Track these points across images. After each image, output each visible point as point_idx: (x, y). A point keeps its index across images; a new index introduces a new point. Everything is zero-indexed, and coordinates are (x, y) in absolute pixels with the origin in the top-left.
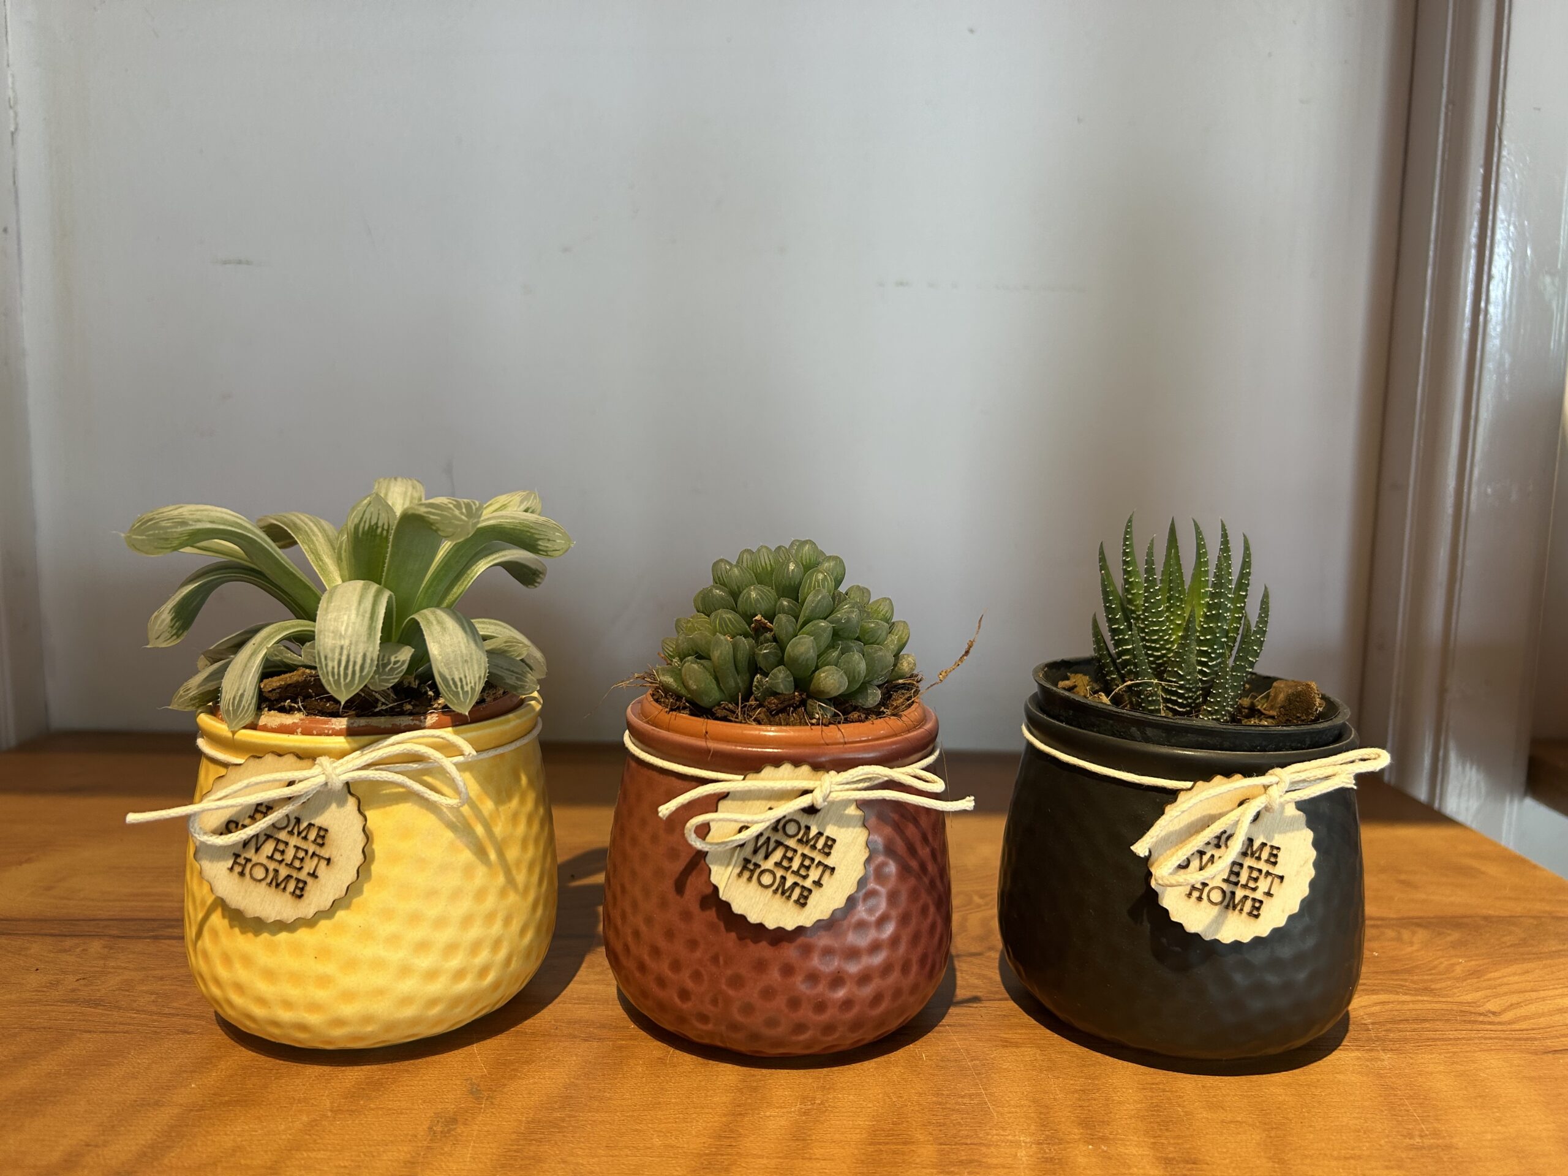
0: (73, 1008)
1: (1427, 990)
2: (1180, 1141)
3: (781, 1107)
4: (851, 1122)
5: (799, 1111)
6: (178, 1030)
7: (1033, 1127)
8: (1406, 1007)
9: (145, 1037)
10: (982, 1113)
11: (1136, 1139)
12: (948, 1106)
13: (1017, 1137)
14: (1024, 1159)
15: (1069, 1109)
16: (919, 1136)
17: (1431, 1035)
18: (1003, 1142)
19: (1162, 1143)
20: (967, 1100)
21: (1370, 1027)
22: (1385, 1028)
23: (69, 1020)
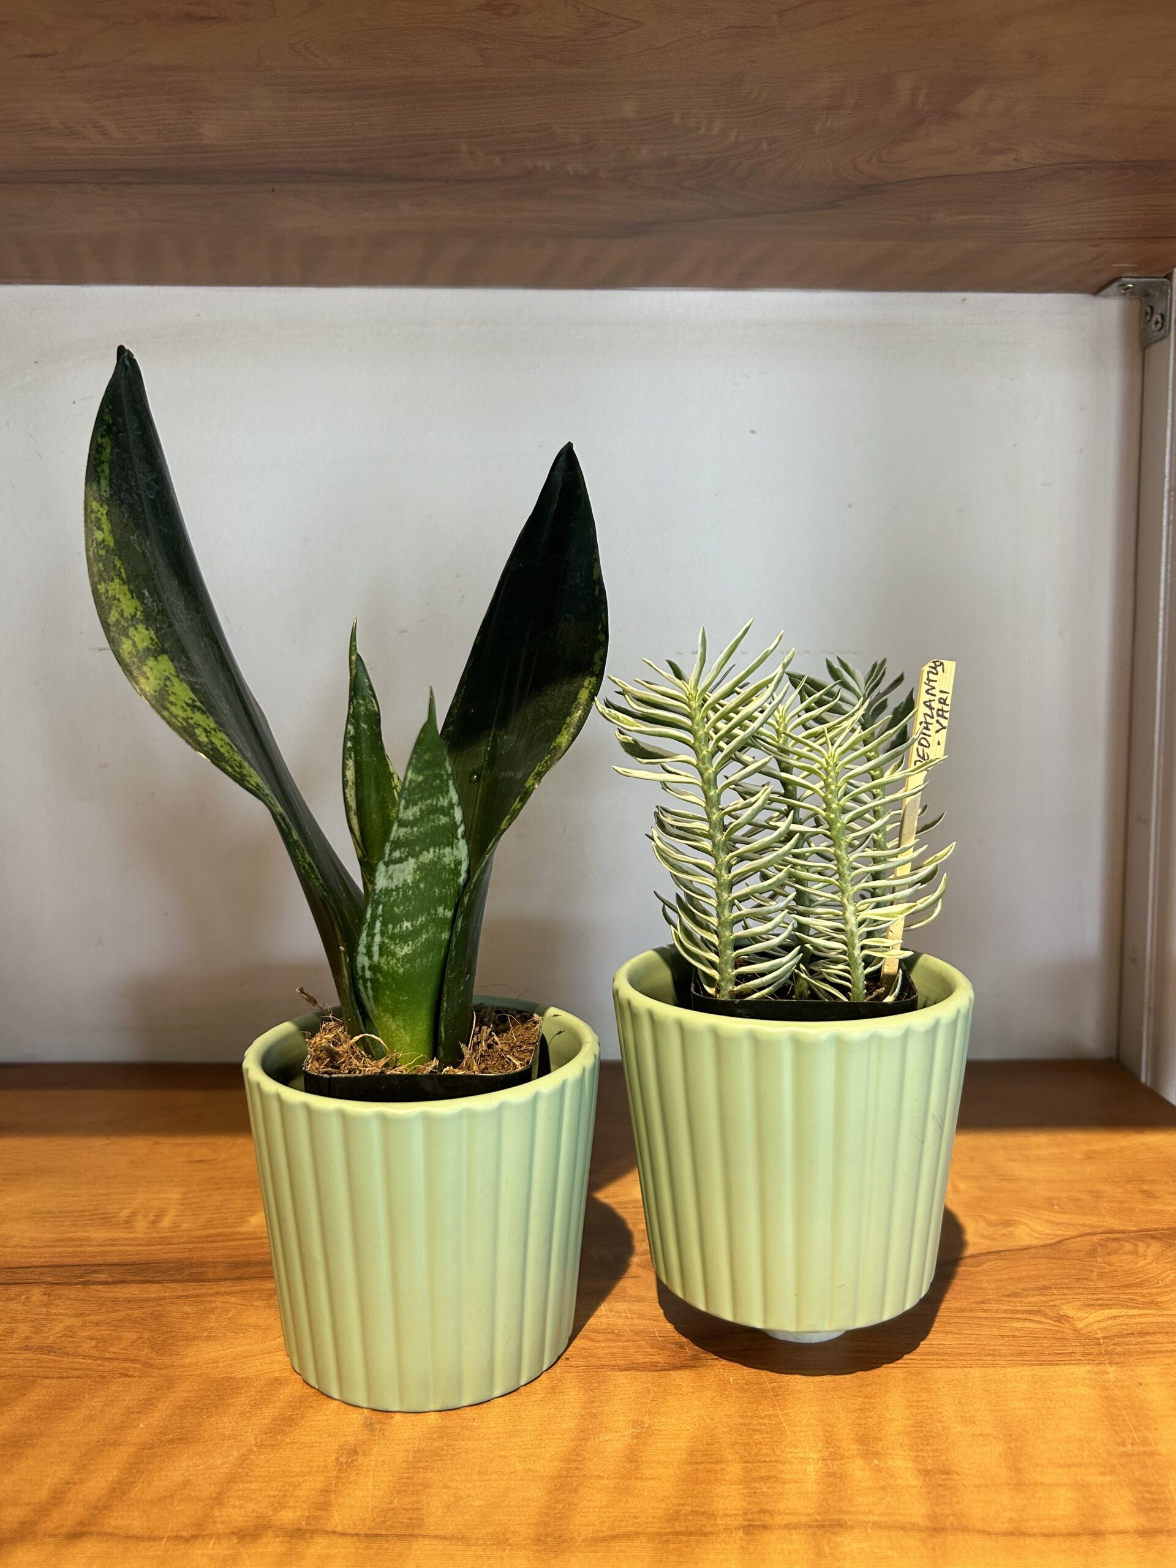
0: (29, 1355)
1: (1154, 1304)
2: (937, 1454)
3: (617, 1432)
4: (673, 1444)
5: (631, 1435)
6: (120, 1374)
7: (820, 1445)
8: (1134, 1321)
9: (95, 1381)
10: (779, 1433)
11: (902, 1453)
12: (751, 1426)
13: (807, 1454)
14: (812, 1474)
15: (850, 1427)
16: (728, 1454)
17: (1151, 1347)
18: (795, 1458)
19: (924, 1457)
20: (766, 1421)
21: (1102, 1341)
22: (1113, 1342)
23: (29, 1367)
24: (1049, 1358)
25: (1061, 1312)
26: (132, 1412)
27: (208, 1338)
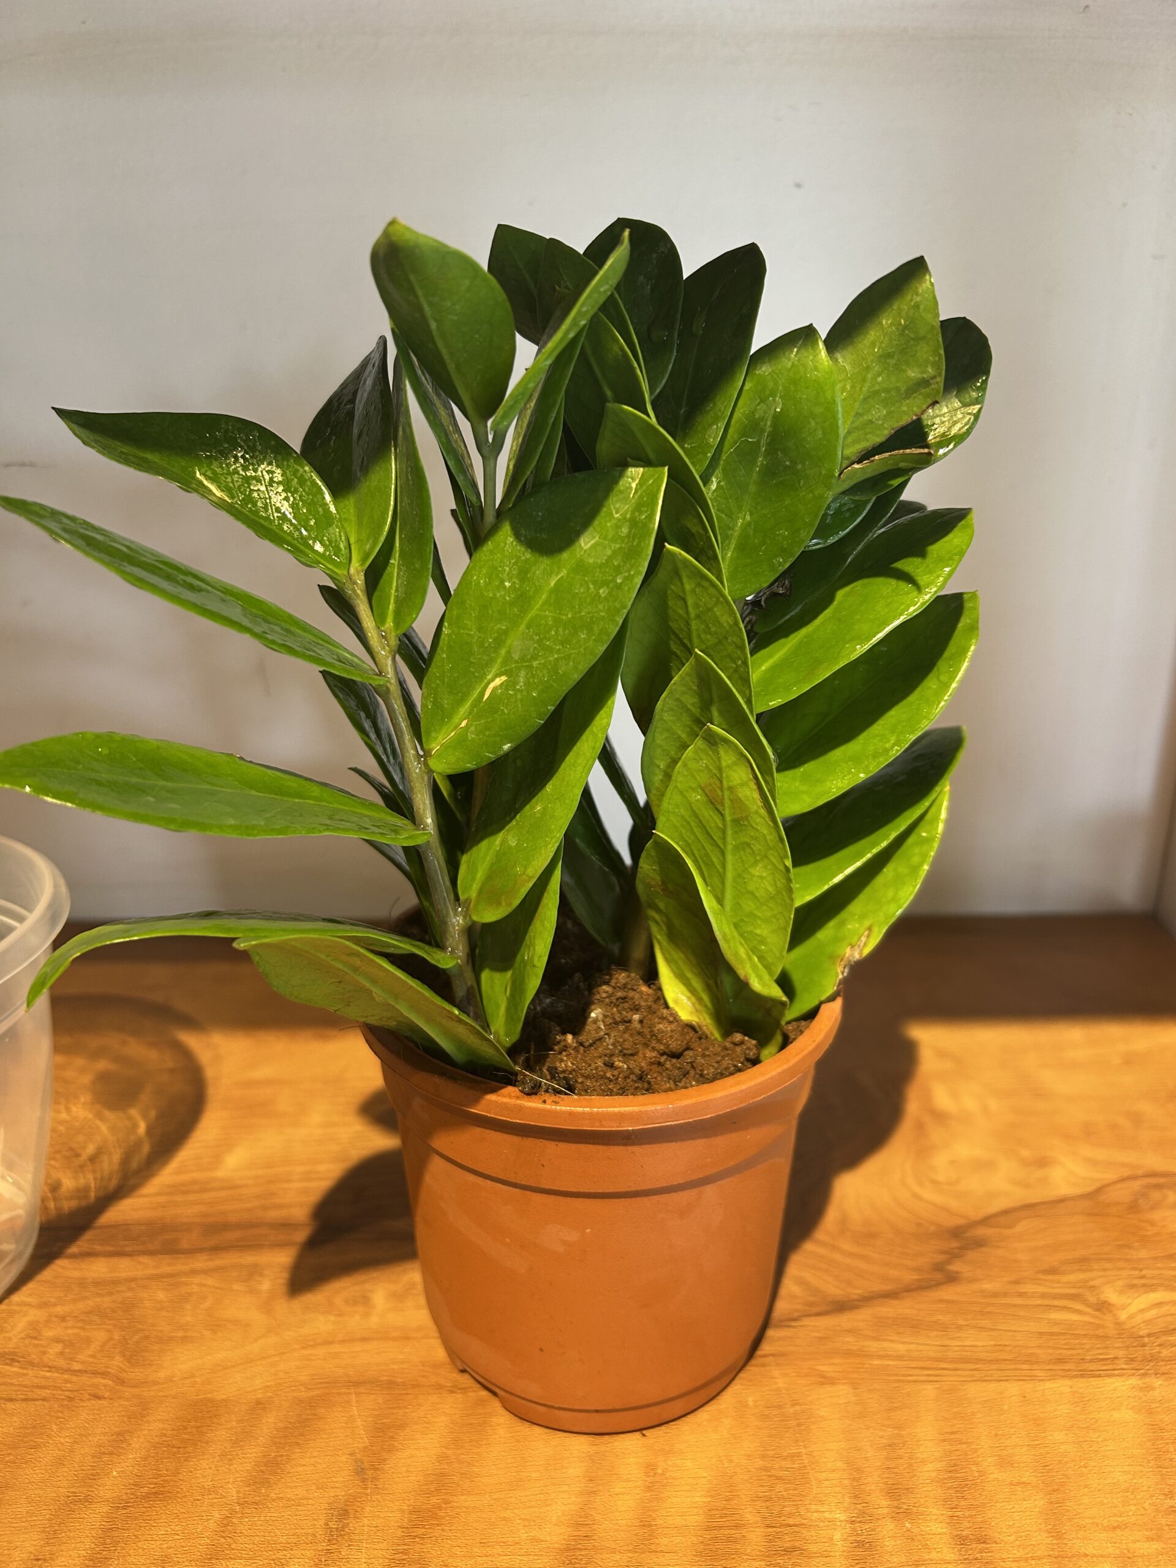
2: (973, 1513)
4: (689, 1499)
5: (644, 1485)
6: (89, 1394)
9: (62, 1405)
10: (803, 1482)
13: (833, 1514)
14: (839, 1544)
15: (878, 1472)
18: (821, 1521)
19: (958, 1517)
20: (789, 1464)
24: (1092, 1366)
25: (1103, 1297)
26: (104, 1453)
27: (184, 1339)
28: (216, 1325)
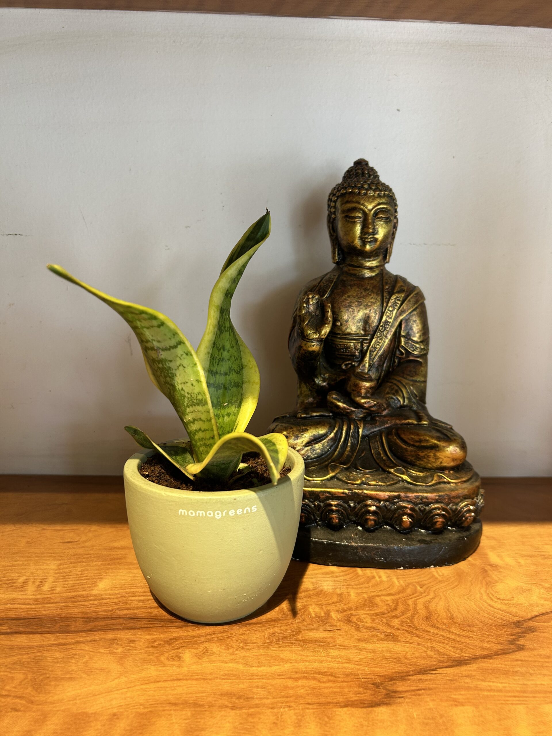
28: (89, 672)
